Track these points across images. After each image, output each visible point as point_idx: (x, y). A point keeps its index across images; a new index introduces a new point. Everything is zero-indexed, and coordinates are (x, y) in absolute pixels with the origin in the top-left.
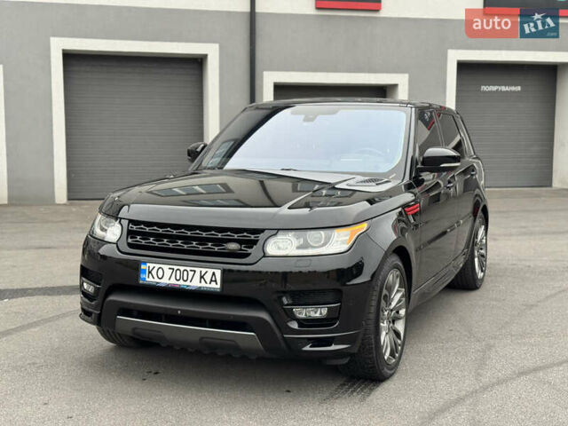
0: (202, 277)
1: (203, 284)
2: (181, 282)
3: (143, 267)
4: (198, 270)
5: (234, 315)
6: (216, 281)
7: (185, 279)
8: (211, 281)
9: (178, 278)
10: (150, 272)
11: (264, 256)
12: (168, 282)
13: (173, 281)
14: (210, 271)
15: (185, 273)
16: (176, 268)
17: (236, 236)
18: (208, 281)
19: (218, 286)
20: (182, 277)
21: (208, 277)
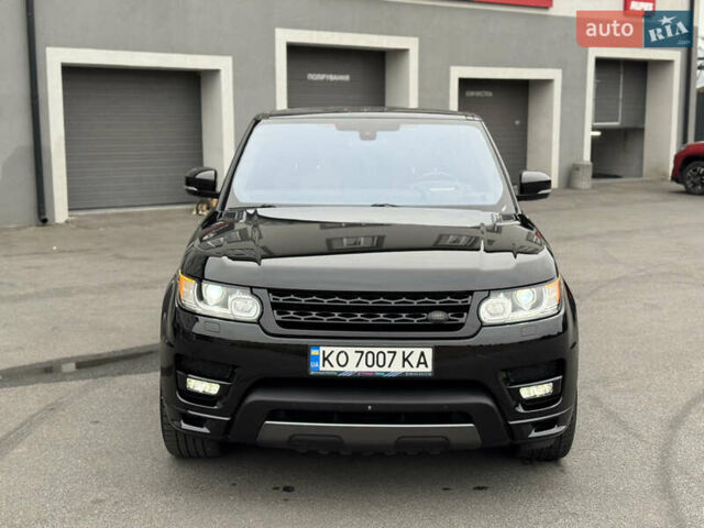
0: (405, 360)
1: (407, 369)
2: (375, 369)
3: (314, 352)
4: (399, 351)
5: (448, 405)
6: (425, 363)
7: (381, 363)
8: (419, 363)
9: (370, 363)
10: (325, 359)
11: (482, 326)
12: (356, 370)
13: (363, 368)
14: (417, 351)
15: (381, 356)
16: (366, 350)
17: (437, 303)
18: (415, 364)
19: (430, 369)
20: (375, 361)
21: (414, 359)
